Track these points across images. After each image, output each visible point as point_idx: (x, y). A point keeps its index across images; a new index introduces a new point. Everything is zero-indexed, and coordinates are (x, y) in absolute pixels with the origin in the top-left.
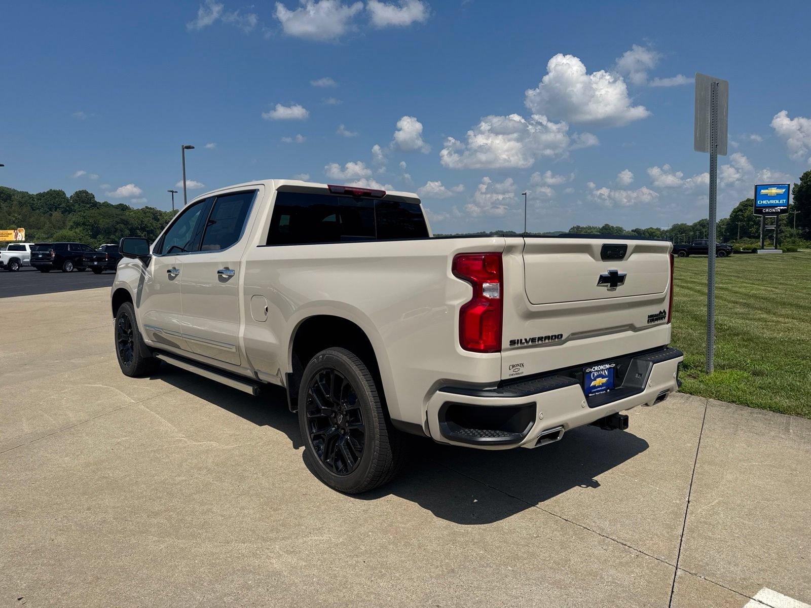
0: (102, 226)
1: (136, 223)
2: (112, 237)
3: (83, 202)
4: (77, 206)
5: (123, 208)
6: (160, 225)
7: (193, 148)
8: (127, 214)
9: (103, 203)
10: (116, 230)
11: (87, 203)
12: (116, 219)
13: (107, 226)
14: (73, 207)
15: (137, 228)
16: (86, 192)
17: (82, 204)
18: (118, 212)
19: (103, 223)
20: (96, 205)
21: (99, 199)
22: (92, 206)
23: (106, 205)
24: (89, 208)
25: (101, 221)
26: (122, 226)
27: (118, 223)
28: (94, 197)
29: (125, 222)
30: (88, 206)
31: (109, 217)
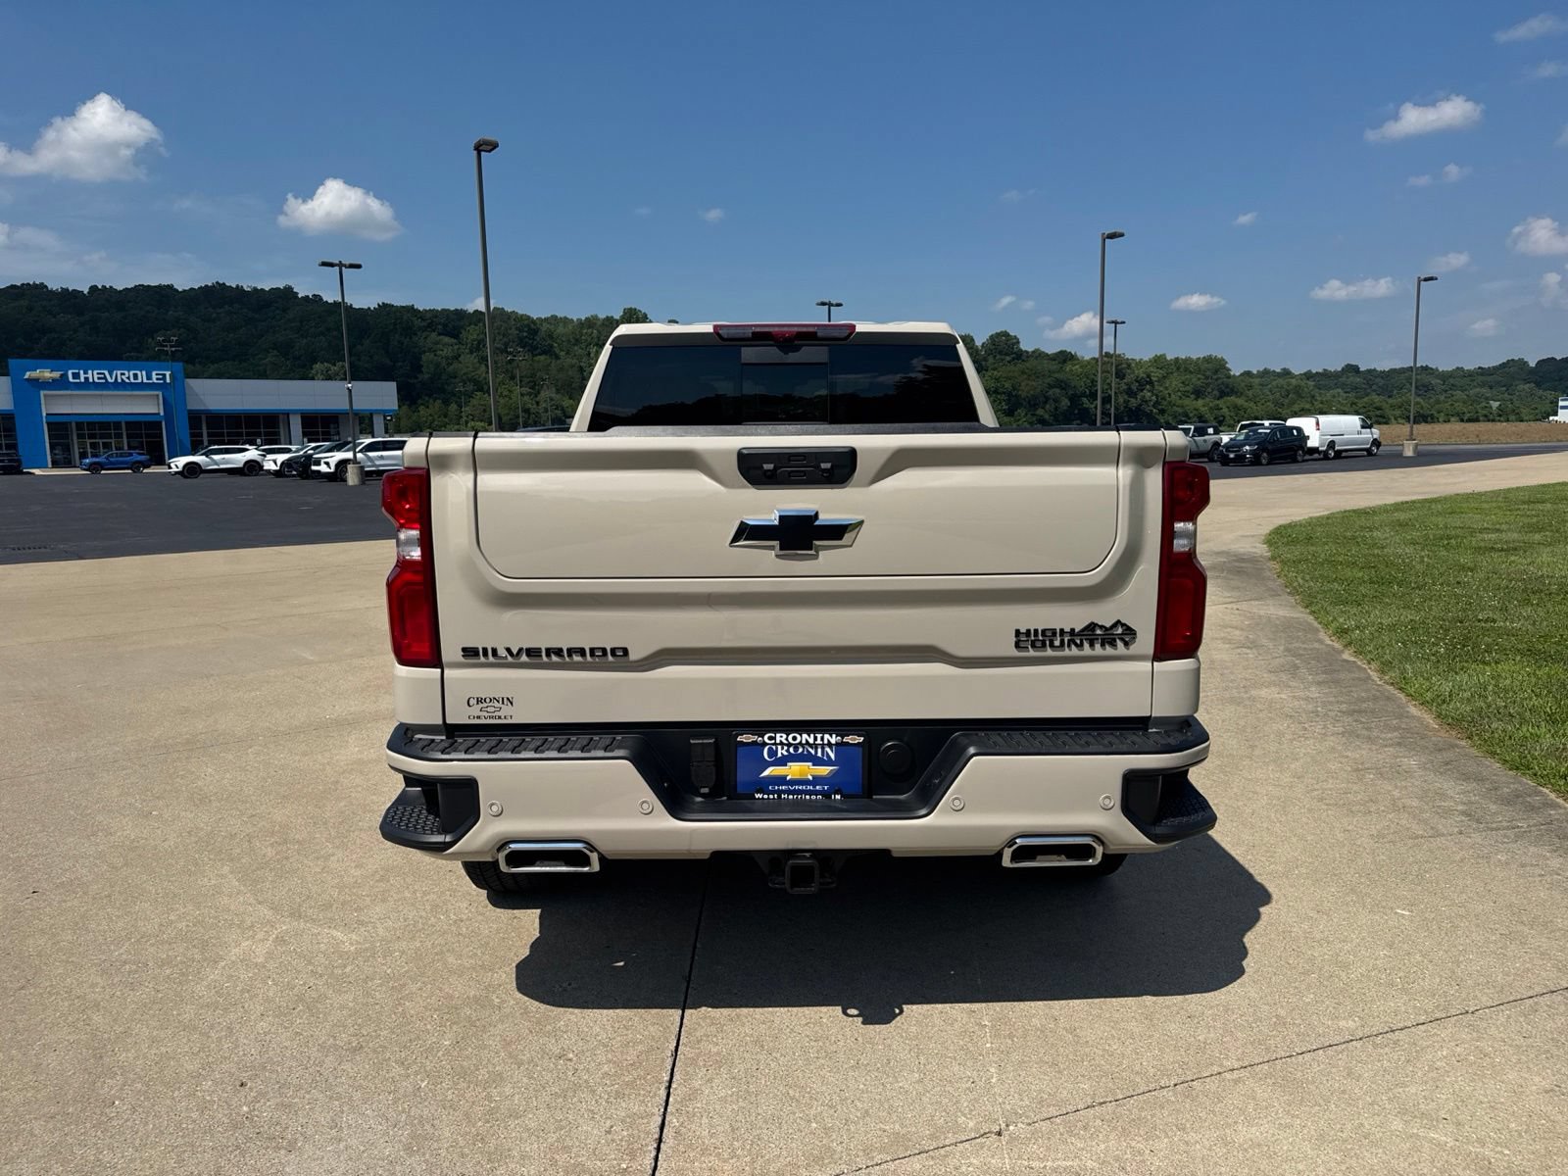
0: (1024, 395)
1: (1081, 385)
2: (1040, 412)
3: (1000, 353)
4: (991, 360)
5: (1065, 357)
6: (1125, 387)
7: (1122, 235)
8: (1068, 369)
9: (1033, 352)
10: (1047, 399)
11: (1007, 354)
12: (1048, 380)
13: (1032, 392)
14: (983, 363)
15: (1083, 394)
16: (1006, 334)
17: (998, 357)
18: (1054, 366)
19: (1027, 388)
20: (1020, 356)
21: (1026, 345)
22: (1014, 359)
23: (1038, 355)
24: (1009, 362)
25: (1023, 384)
26: (1057, 391)
27: (1051, 387)
28: (1018, 342)
29: (1062, 385)
30: (1008, 358)
31: (1038, 377)
